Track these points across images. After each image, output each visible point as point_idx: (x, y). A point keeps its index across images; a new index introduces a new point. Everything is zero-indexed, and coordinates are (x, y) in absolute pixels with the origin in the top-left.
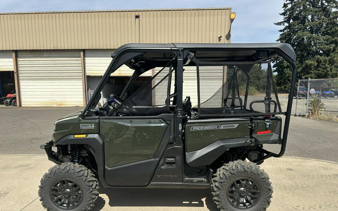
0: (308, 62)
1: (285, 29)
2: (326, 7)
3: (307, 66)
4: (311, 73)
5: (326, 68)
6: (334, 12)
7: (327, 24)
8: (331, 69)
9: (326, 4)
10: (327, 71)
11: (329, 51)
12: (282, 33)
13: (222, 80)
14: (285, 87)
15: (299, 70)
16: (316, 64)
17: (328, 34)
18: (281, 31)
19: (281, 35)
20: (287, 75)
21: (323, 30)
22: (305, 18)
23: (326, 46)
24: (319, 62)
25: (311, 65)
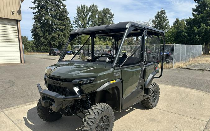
0: (54, 35)
1: (36, 12)
2: (58, 5)
3: (53, 37)
4: (56, 41)
5: (62, 39)
6: (62, 9)
7: (60, 15)
8: (65, 39)
9: (57, 3)
10: (64, 41)
11: (63, 29)
12: (35, 14)
13: (18, 43)
14: (40, 49)
15: (49, 39)
16: (58, 36)
17: (61, 20)
18: (34, 13)
19: (35, 16)
20: (43, 42)
21: (58, 17)
22: (47, 8)
23: (61, 27)
24: (59, 35)
25: (55, 36)
